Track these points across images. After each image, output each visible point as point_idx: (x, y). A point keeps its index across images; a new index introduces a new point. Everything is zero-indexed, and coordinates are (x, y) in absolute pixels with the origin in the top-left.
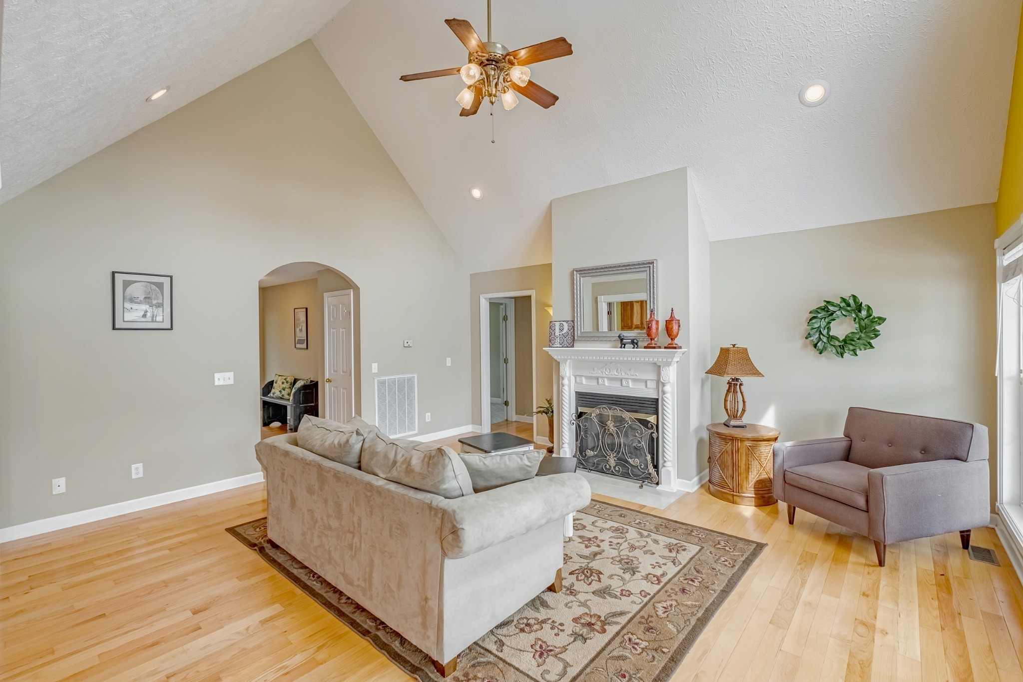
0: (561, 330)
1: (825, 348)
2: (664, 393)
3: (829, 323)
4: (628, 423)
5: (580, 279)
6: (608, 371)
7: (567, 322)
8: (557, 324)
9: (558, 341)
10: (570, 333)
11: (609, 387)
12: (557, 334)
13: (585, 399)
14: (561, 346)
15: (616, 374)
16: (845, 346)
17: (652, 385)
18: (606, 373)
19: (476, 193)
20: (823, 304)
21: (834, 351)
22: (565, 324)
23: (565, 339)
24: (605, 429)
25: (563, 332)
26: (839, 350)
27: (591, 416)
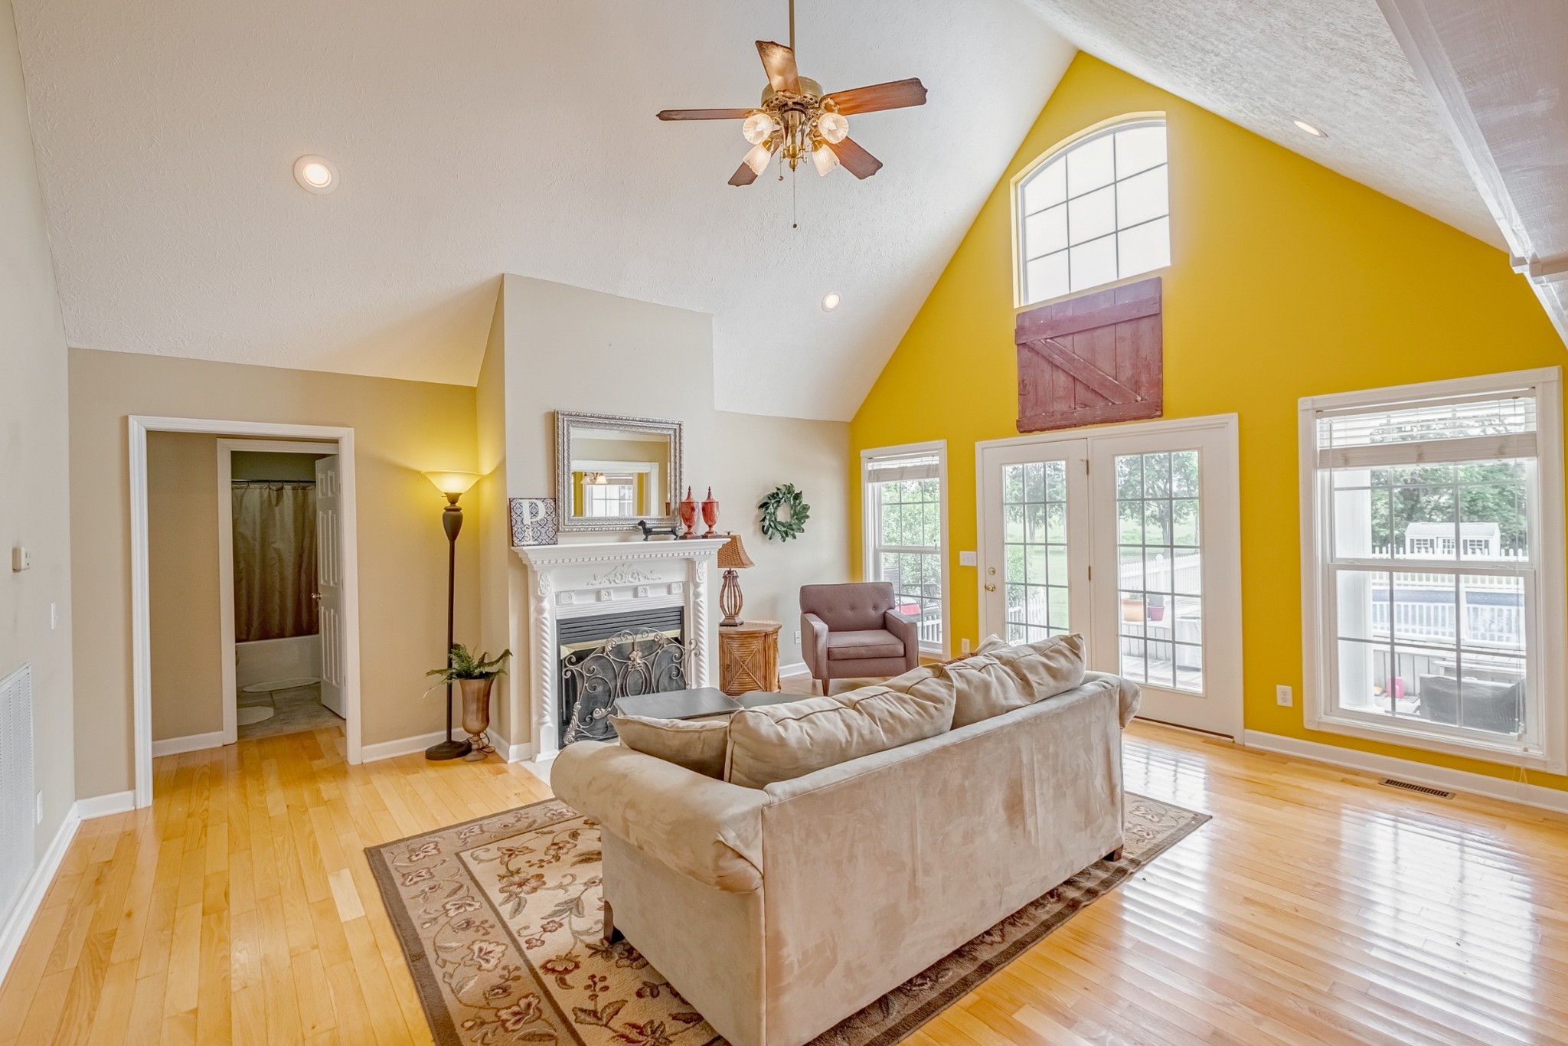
0: (534, 514)
1: (773, 534)
2: (697, 595)
3: (776, 508)
4: (663, 647)
5: (568, 429)
6: (620, 577)
7: (543, 500)
8: (526, 504)
9: (531, 533)
10: (549, 518)
11: (619, 603)
12: (527, 520)
13: (568, 629)
14: (536, 543)
15: (632, 580)
16: (788, 531)
17: (677, 590)
18: (616, 581)
19: (316, 174)
20: (775, 491)
21: (780, 537)
22: (539, 503)
23: (543, 530)
24: (627, 666)
25: (538, 518)
26: (784, 535)
27: (603, 652)
